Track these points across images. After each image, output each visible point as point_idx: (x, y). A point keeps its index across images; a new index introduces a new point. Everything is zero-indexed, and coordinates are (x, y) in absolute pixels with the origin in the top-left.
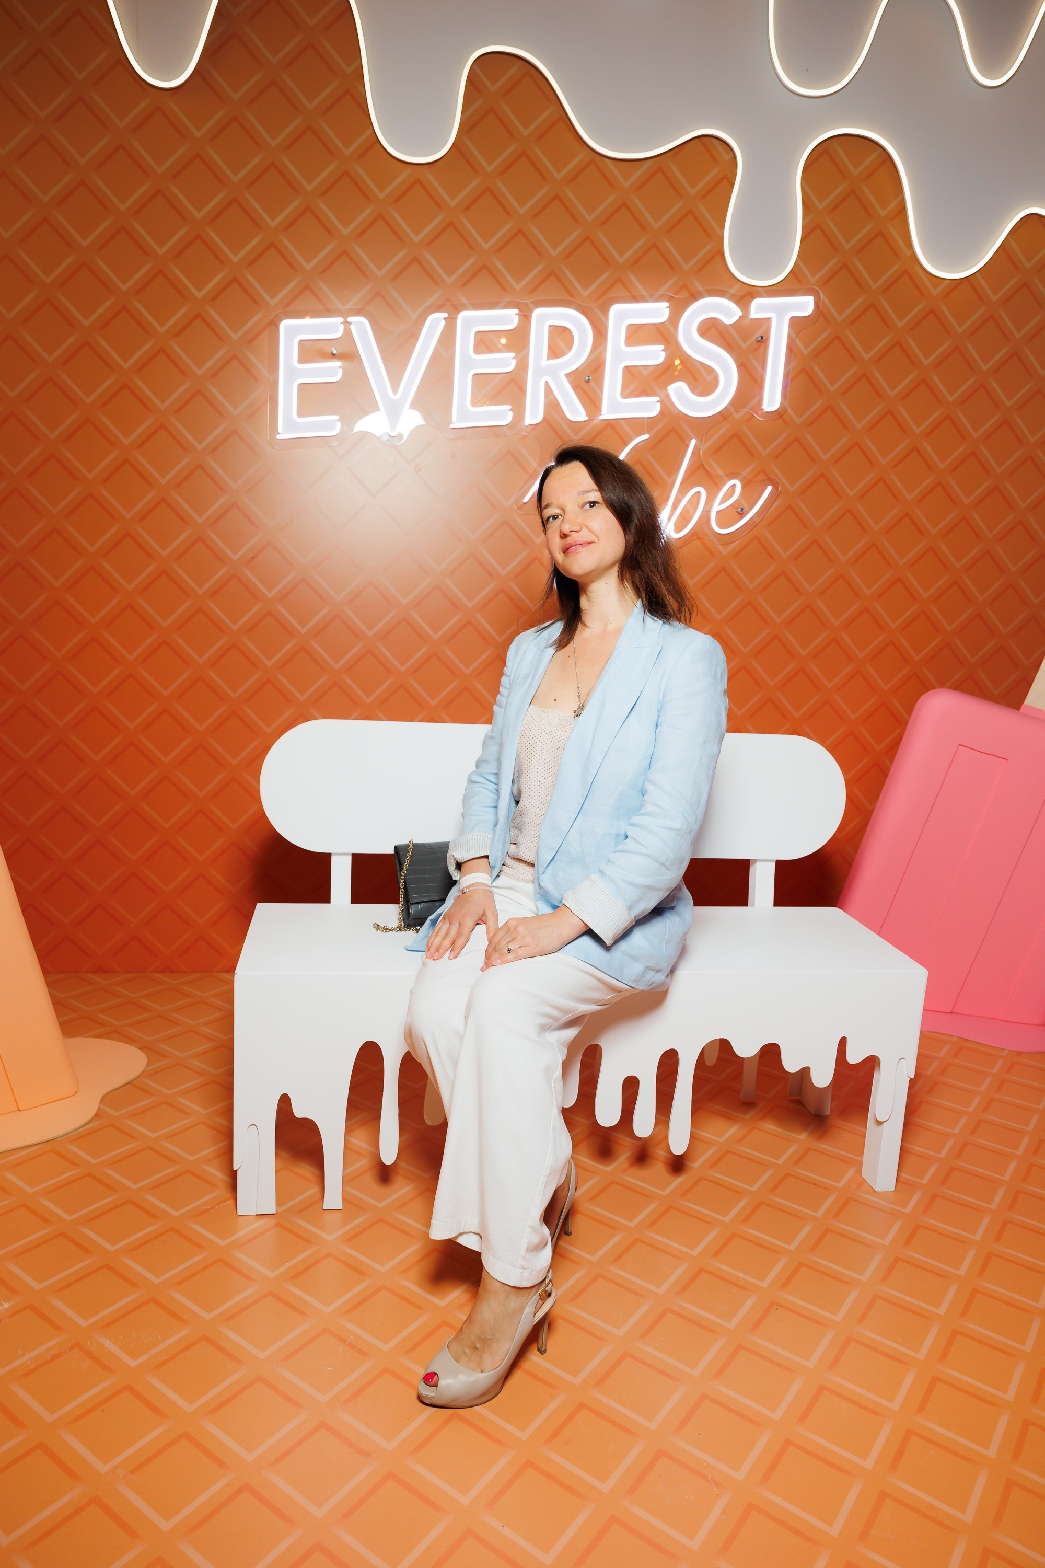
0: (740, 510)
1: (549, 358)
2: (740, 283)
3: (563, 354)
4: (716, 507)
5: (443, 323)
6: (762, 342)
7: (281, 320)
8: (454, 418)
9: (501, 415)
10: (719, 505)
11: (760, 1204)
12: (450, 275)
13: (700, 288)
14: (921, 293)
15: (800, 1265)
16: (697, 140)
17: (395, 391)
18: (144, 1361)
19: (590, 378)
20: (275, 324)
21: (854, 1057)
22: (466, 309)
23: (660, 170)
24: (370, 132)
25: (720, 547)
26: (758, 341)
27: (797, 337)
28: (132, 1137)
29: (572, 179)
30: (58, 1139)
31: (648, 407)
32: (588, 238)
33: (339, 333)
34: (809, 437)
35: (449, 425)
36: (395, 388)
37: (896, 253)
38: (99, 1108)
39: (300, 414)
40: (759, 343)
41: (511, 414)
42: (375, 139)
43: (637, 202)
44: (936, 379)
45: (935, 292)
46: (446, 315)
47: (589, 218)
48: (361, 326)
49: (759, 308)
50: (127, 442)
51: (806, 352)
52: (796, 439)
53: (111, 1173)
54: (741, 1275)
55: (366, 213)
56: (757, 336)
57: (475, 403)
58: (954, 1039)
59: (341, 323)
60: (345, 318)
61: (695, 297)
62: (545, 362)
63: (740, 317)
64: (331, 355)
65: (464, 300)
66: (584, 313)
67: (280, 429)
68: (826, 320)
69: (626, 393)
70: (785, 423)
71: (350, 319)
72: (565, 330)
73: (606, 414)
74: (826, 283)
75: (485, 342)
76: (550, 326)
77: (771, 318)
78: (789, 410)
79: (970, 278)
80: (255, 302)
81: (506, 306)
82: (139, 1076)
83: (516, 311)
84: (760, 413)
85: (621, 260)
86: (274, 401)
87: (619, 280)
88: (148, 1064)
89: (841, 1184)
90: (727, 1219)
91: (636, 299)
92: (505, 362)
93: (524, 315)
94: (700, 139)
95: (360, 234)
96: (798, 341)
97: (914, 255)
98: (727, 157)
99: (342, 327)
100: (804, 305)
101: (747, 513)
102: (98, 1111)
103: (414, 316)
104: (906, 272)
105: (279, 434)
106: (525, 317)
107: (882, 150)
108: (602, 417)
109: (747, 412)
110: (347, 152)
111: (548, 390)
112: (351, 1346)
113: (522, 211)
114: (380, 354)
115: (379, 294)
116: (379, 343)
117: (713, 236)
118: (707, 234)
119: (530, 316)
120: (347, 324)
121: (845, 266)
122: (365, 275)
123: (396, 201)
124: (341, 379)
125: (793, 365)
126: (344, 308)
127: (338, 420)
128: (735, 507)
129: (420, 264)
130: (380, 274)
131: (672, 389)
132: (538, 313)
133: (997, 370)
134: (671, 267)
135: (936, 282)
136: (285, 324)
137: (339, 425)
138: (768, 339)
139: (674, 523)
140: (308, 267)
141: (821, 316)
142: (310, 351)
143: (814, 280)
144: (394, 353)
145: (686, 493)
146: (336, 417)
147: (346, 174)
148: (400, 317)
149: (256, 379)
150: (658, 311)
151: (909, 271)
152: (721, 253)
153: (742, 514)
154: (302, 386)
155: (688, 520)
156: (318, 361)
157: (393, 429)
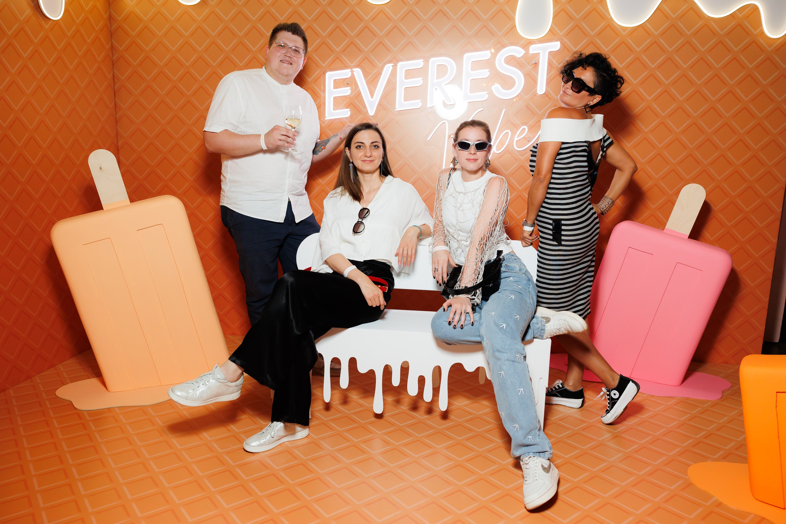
0: (528, 139)
1: (437, 78)
2: (525, 39)
3: (443, 76)
4: (516, 139)
5: (391, 68)
6: (536, 64)
7: (327, 72)
8: (397, 107)
9: (416, 104)
10: (517, 137)
12: (395, 48)
13: (505, 43)
14: (617, 34)
20: (324, 74)
22: (402, 61)
25: (519, 157)
26: (534, 64)
27: (554, 59)
31: (483, 96)
32: (454, 26)
33: (349, 75)
35: (395, 109)
36: (372, 96)
37: (602, 17)
39: (334, 110)
41: (421, 103)
43: (476, 8)
45: (624, 34)
46: (393, 64)
47: (455, 18)
48: (358, 73)
49: (533, 49)
55: (361, 26)
56: (533, 62)
57: (405, 100)
59: (350, 71)
60: (351, 69)
61: (504, 46)
62: (436, 81)
63: (524, 54)
64: (346, 85)
65: (401, 57)
66: (452, 58)
67: (326, 116)
68: (569, 51)
69: (471, 92)
70: (550, 98)
71: (353, 70)
72: (444, 66)
74: (567, 35)
75: (409, 74)
76: (437, 65)
77: (540, 53)
78: (551, 92)
79: (642, 25)
80: (318, 66)
81: (419, 59)
83: (422, 60)
84: (536, 95)
85: (469, 34)
86: (324, 104)
87: (469, 42)
90: (460, 438)
91: (477, 50)
92: (418, 81)
95: (358, 35)
96: (554, 61)
97: (611, 18)
99: (350, 73)
100: (556, 46)
101: (532, 140)
103: (380, 65)
104: (609, 25)
105: (326, 118)
106: (427, 62)
109: (531, 95)
110: (353, 3)
112: (293, 456)
113: (425, 18)
114: (366, 82)
115: (366, 58)
116: (365, 78)
117: (511, 19)
118: (509, 19)
119: (428, 62)
120: (352, 72)
121: (577, 26)
122: (360, 51)
123: (373, 20)
124: (351, 93)
125: (552, 72)
126: (352, 65)
127: (350, 111)
128: (526, 138)
129: (383, 44)
130: (366, 50)
131: (493, 88)
132: (432, 60)
133: (659, 67)
134: (493, 35)
135: (625, 29)
136: (328, 74)
137: (349, 112)
138: (539, 62)
139: (496, 147)
140: (338, 50)
141: (565, 49)
142: (338, 84)
143: (561, 34)
144: (372, 82)
145: (501, 134)
146: (349, 109)
147: (353, 11)
148: (374, 66)
149: (318, 96)
150: (485, 55)
151: (610, 25)
152: (515, 26)
153: (529, 141)
154: (334, 98)
155: (503, 145)
156: (341, 87)
157: (372, 113)
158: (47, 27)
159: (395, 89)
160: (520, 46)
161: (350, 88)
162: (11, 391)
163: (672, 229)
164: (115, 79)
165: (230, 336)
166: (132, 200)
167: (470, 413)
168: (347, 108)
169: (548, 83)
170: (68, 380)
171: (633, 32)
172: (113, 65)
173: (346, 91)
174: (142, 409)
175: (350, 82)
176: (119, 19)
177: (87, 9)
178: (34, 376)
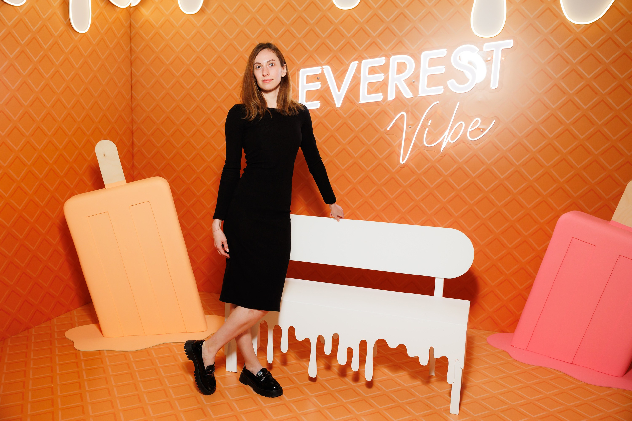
0: (482, 129)
1: (397, 74)
2: (479, 37)
3: (404, 71)
4: (469, 130)
5: (357, 65)
6: (490, 60)
7: (301, 69)
8: (361, 100)
9: (378, 97)
10: (470, 129)
11: (399, 406)
12: (361, 47)
13: (461, 41)
14: (570, 32)
17: (339, 91)
19: (414, 81)
20: (299, 70)
21: (437, 355)
22: (366, 59)
25: (474, 146)
29: (408, 6)
31: (438, 90)
32: (414, 27)
33: (320, 72)
35: (359, 102)
37: (556, 16)
39: (306, 102)
41: (382, 96)
42: (333, 3)
43: (435, 11)
44: (580, 69)
45: (578, 31)
46: (358, 62)
47: (415, 19)
48: (328, 70)
49: (487, 47)
55: (331, 28)
57: (368, 93)
58: (560, 373)
60: (322, 66)
61: (459, 45)
62: (396, 76)
63: (478, 51)
64: (317, 80)
65: (366, 56)
66: (412, 56)
68: (522, 48)
69: (428, 86)
70: (502, 92)
71: (323, 67)
72: (404, 63)
73: (421, 94)
74: (520, 33)
75: (373, 71)
76: (397, 62)
77: (493, 50)
79: (595, 22)
80: (294, 64)
81: (381, 57)
83: (384, 58)
84: (490, 89)
85: (428, 34)
86: (298, 96)
87: (427, 41)
90: (380, 408)
91: (434, 48)
92: (380, 77)
95: (329, 36)
97: (565, 16)
99: (321, 70)
100: (509, 43)
101: (485, 131)
103: (347, 63)
104: (562, 23)
108: (419, 96)
110: (325, 9)
111: (397, 87)
113: (388, 20)
114: (335, 78)
115: (335, 56)
116: (334, 74)
117: (467, 19)
118: (465, 19)
119: (389, 59)
120: (322, 69)
121: (531, 24)
122: (330, 50)
123: (342, 23)
124: (321, 87)
126: (323, 63)
127: (320, 103)
128: (480, 129)
129: (350, 44)
130: (335, 49)
131: (449, 83)
132: (393, 58)
133: (613, 62)
134: (449, 34)
135: (578, 26)
136: (302, 71)
138: (492, 59)
139: (451, 136)
141: (518, 47)
142: (311, 79)
143: (515, 32)
144: (339, 78)
145: (456, 124)
146: (319, 102)
147: (324, 16)
148: (342, 64)
150: (442, 52)
151: (564, 23)
152: (470, 26)
153: (482, 132)
154: (307, 91)
155: (458, 135)
156: (313, 82)
157: (338, 104)
158: (76, 39)
159: (359, 84)
160: (474, 45)
161: (320, 83)
162: (33, 330)
163: (618, 222)
164: (132, 75)
166: (128, 181)
167: (399, 385)
168: (317, 100)
170: (77, 324)
171: (587, 29)
172: (131, 64)
173: (317, 86)
174: (125, 354)
175: (321, 78)
176: (137, 26)
177: (110, 21)
178: (53, 318)
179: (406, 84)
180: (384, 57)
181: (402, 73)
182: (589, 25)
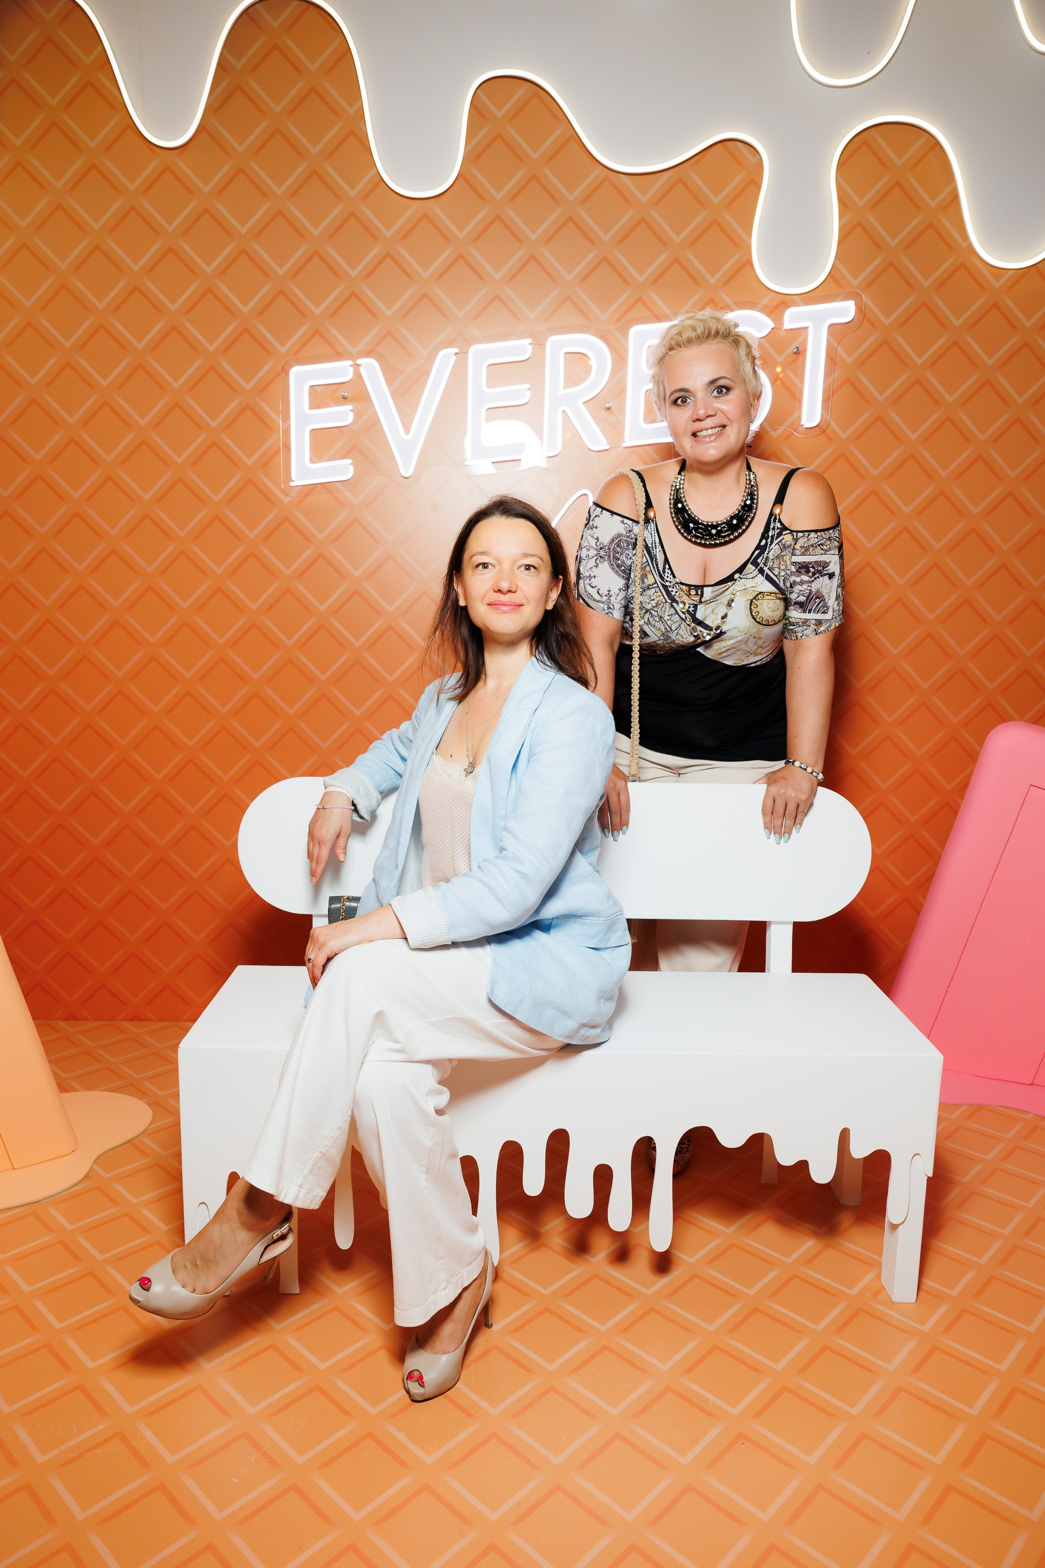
1: (565, 387)
2: (772, 292)
3: (582, 381)
5: (454, 358)
6: (798, 354)
7: (292, 366)
8: (469, 455)
11: (755, 1310)
12: (461, 309)
13: (728, 301)
14: (982, 287)
15: (783, 1389)
16: (719, 145)
17: (408, 431)
18: (52, 1457)
19: (610, 405)
20: (285, 372)
21: (860, 1150)
22: (480, 342)
23: (680, 180)
24: (374, 171)
26: (795, 353)
27: (838, 344)
28: (114, 1202)
29: (586, 199)
30: (42, 1201)
32: (605, 259)
33: (349, 376)
34: (857, 453)
35: (464, 462)
36: (407, 429)
37: (949, 245)
38: (91, 1168)
39: (312, 461)
40: (796, 355)
42: (380, 178)
43: (657, 216)
44: (1002, 379)
45: (997, 285)
46: (456, 350)
47: (605, 238)
48: (370, 368)
49: (792, 318)
50: (146, 497)
51: (850, 360)
52: (843, 455)
53: (82, 1240)
54: (712, 1398)
55: (374, 252)
56: (792, 348)
58: (1029, 1116)
59: (351, 366)
60: (355, 360)
62: (562, 392)
63: (772, 329)
64: (343, 399)
65: (476, 334)
66: (602, 337)
67: (293, 476)
68: (873, 325)
69: (648, 419)
70: (829, 438)
71: (359, 361)
72: (584, 356)
73: (629, 441)
74: (868, 285)
75: (498, 374)
76: (566, 353)
77: (806, 328)
78: (832, 424)
79: (1038, 265)
80: (267, 351)
81: (520, 337)
82: (141, 1134)
83: (530, 341)
84: (800, 429)
85: (641, 279)
86: (287, 447)
87: (640, 299)
88: (152, 1122)
89: (853, 1292)
90: (712, 1328)
91: (658, 318)
92: (517, 393)
93: (539, 344)
94: (722, 144)
95: (369, 274)
96: (839, 349)
97: (972, 246)
98: (753, 160)
99: (351, 369)
100: (845, 311)
102: (90, 1170)
103: (426, 353)
104: (963, 265)
105: (293, 481)
106: (539, 345)
107: (927, 135)
108: (625, 445)
109: (785, 429)
110: (352, 193)
111: (566, 419)
112: (266, 1455)
113: (533, 237)
114: (391, 395)
115: (389, 333)
116: (389, 383)
117: (741, 245)
118: (735, 244)
119: (543, 345)
120: (356, 367)
121: (891, 264)
122: (375, 316)
123: (404, 237)
124: (354, 422)
125: (836, 374)
126: (354, 351)
127: (351, 464)
129: (430, 300)
130: (389, 313)
132: (552, 340)
134: (696, 282)
135: (1001, 272)
136: (295, 372)
137: (351, 469)
138: (805, 350)
140: (317, 311)
141: (865, 321)
142: (321, 396)
143: (855, 283)
144: (406, 393)
146: (349, 461)
147: (353, 214)
148: (411, 355)
149: (269, 428)
151: (968, 265)
152: (750, 262)
154: (313, 431)
156: (328, 406)
157: (406, 470)
160: (761, 311)
161: (350, 407)
165: (62, 1024)
168: (344, 457)
169: (826, 400)
171: (1019, 280)
173: (342, 416)
175: (352, 392)
179: (590, 412)
180: (527, 338)
181: (576, 384)
182: (1025, 270)
